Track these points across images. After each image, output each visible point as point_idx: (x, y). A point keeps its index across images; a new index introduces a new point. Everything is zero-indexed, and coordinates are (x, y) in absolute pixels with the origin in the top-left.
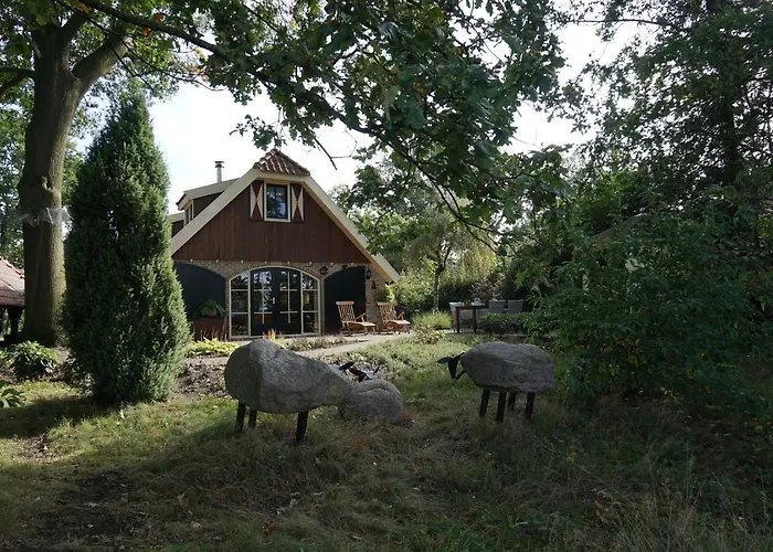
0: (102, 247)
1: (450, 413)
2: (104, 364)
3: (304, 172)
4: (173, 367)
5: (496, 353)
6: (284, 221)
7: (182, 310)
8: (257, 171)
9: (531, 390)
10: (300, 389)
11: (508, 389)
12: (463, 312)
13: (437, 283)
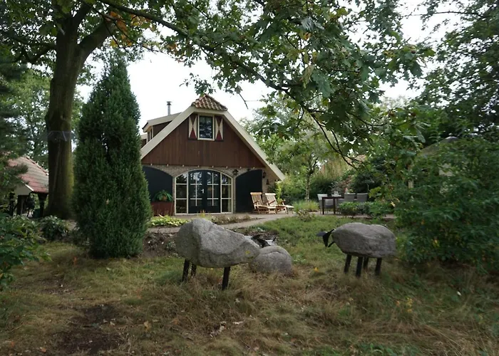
0: (98, 156)
1: (323, 270)
2: (98, 232)
3: (224, 108)
4: (142, 234)
5: (356, 231)
6: (210, 139)
7: (148, 198)
8: (193, 108)
9: (379, 256)
10: (226, 252)
11: (364, 255)
12: (327, 200)
13: (308, 182)
